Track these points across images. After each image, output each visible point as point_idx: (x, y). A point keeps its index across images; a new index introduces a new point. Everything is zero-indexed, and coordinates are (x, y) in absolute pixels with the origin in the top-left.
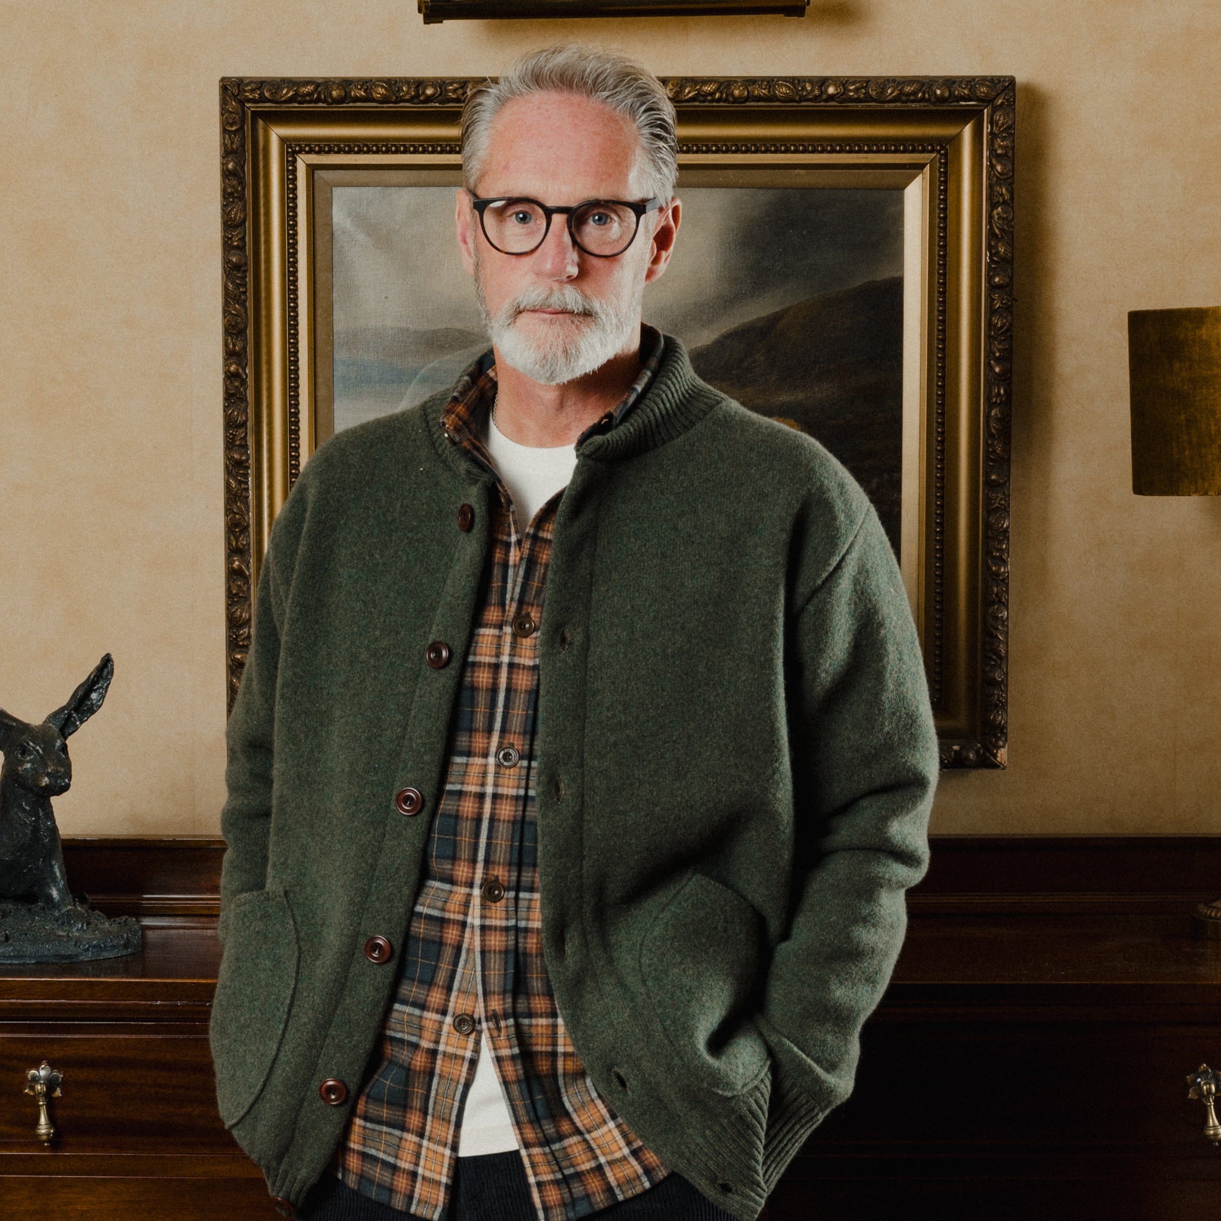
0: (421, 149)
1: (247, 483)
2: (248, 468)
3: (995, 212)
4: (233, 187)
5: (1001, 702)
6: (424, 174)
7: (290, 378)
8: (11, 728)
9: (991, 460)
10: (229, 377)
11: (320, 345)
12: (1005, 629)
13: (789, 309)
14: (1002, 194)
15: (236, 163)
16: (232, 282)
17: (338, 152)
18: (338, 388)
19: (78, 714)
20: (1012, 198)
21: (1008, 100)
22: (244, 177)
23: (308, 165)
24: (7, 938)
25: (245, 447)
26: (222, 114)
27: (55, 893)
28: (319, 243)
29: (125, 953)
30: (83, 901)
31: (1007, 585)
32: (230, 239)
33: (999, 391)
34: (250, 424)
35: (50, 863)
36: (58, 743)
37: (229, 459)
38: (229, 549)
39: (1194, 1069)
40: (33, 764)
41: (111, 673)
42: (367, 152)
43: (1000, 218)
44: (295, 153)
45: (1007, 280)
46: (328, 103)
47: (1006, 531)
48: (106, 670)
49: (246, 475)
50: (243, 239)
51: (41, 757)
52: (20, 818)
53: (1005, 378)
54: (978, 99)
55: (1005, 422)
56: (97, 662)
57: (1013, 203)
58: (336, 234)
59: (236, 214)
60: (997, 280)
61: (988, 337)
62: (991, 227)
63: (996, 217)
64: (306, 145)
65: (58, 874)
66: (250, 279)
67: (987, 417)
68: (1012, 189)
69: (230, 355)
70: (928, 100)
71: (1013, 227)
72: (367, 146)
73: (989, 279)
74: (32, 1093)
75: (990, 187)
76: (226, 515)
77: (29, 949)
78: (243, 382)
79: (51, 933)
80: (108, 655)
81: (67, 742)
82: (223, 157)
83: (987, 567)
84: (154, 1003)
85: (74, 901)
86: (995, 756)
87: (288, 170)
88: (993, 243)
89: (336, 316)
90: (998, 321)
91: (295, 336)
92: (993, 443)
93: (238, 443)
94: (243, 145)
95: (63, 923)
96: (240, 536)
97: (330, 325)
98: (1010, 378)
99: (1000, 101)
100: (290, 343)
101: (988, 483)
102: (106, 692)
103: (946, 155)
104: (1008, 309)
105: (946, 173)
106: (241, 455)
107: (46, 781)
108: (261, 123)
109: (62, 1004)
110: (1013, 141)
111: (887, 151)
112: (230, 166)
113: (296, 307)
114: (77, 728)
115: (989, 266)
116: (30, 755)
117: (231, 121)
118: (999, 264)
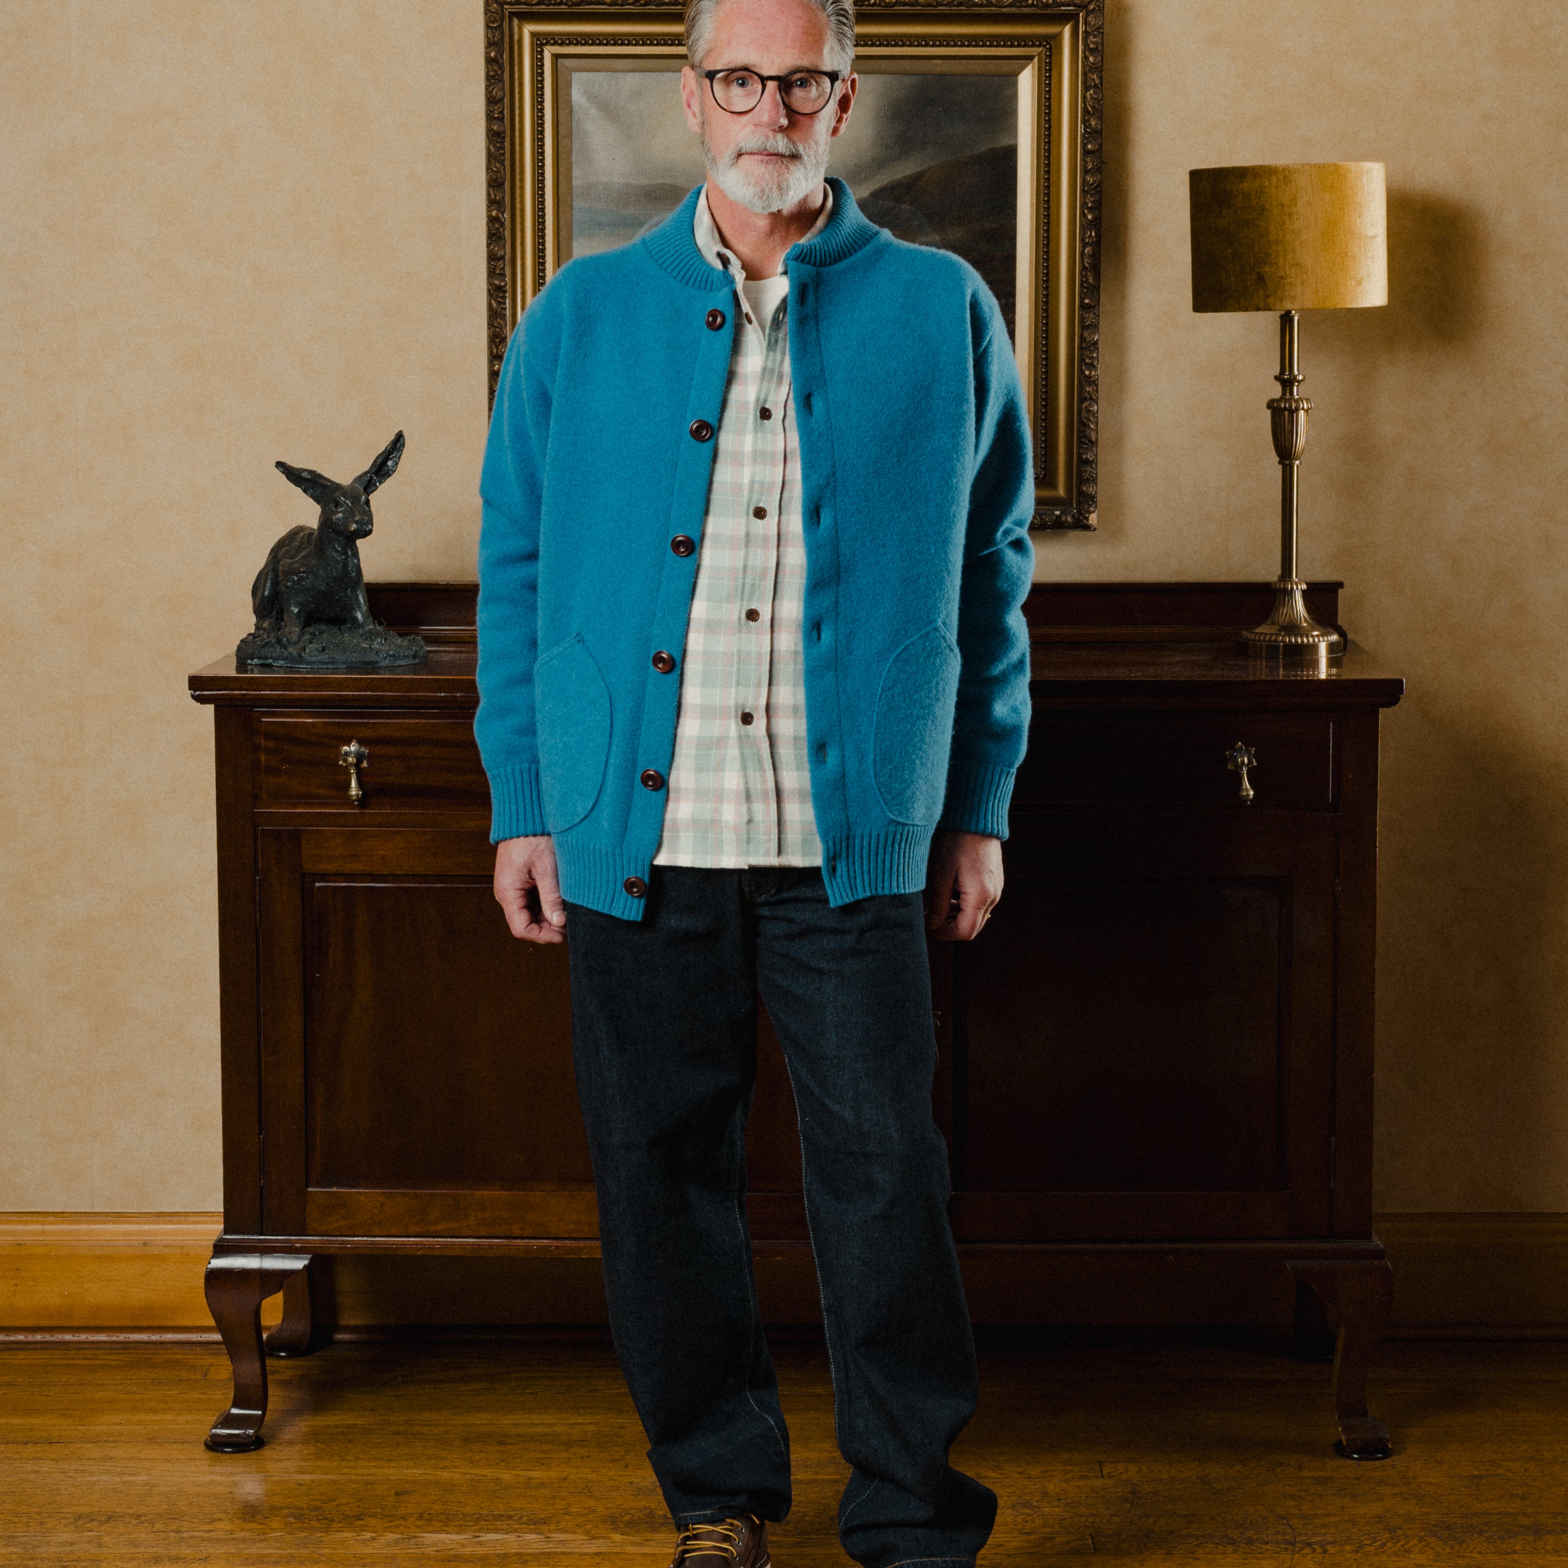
0: (641, 42)
1: (505, 303)
2: (505, 292)
3: (1088, 94)
4: (495, 71)
5: (1092, 477)
6: (642, 62)
7: (539, 222)
8: (324, 487)
9: (1085, 287)
10: (492, 220)
11: (561, 197)
12: (1096, 420)
13: (929, 169)
14: (1093, 80)
15: (496, 52)
16: (495, 146)
17: (576, 44)
18: (576, 231)
19: (377, 477)
20: (1101, 83)
21: (1098, 6)
22: (503, 63)
23: (553, 55)
24: (324, 649)
25: (503, 275)
26: (486, 14)
27: (359, 615)
28: (561, 117)
29: (414, 662)
30: (380, 624)
31: (1097, 386)
32: (493, 111)
33: (1091, 234)
34: (507, 257)
35: (356, 592)
36: (363, 498)
37: (491, 284)
38: (491, 355)
39: (1232, 747)
40: (344, 514)
41: (403, 445)
42: (599, 45)
43: (1091, 98)
44: (542, 45)
45: (1097, 146)
46: (569, 6)
47: (1096, 343)
48: (399, 443)
49: (504, 297)
50: (502, 112)
51: (351, 509)
52: (333, 556)
53: (1096, 224)
54: (1075, 5)
55: (1096, 257)
56: (392, 437)
57: (1102, 86)
58: (574, 109)
59: (497, 92)
60: (1089, 146)
61: (1083, 191)
62: (1085, 105)
63: (1089, 97)
64: (551, 39)
65: (362, 601)
66: (507, 144)
67: (1082, 254)
68: (1102, 76)
69: (493, 203)
70: (1037, 6)
71: (1102, 105)
72: (599, 39)
73: (1084, 145)
74: (345, 765)
75: (1085, 74)
76: (489, 329)
77: (340, 657)
78: (502, 224)
79: (357, 645)
80: (401, 432)
81: (370, 498)
82: (487, 48)
83: (1081, 372)
84: (439, 694)
85: (374, 622)
86: (1087, 519)
87: (537, 58)
88: (1086, 118)
89: (576, 172)
90: (1090, 179)
91: (542, 188)
92: (1086, 274)
93: (498, 272)
94: (502, 39)
95: (366, 638)
96: (499, 345)
97: (569, 180)
98: (1100, 223)
99: (1092, 7)
100: (538, 194)
101: (1083, 306)
102: (399, 460)
103: (1050, 49)
104: (1098, 170)
105: (1050, 63)
106: (501, 282)
107: (354, 527)
108: (516, 21)
109: (367, 695)
110: (1103, 38)
111: (1005, 46)
112: (493, 54)
113: (543, 166)
114: (377, 488)
115: (1083, 136)
116: (341, 507)
117: (493, 19)
118: (1091, 134)
